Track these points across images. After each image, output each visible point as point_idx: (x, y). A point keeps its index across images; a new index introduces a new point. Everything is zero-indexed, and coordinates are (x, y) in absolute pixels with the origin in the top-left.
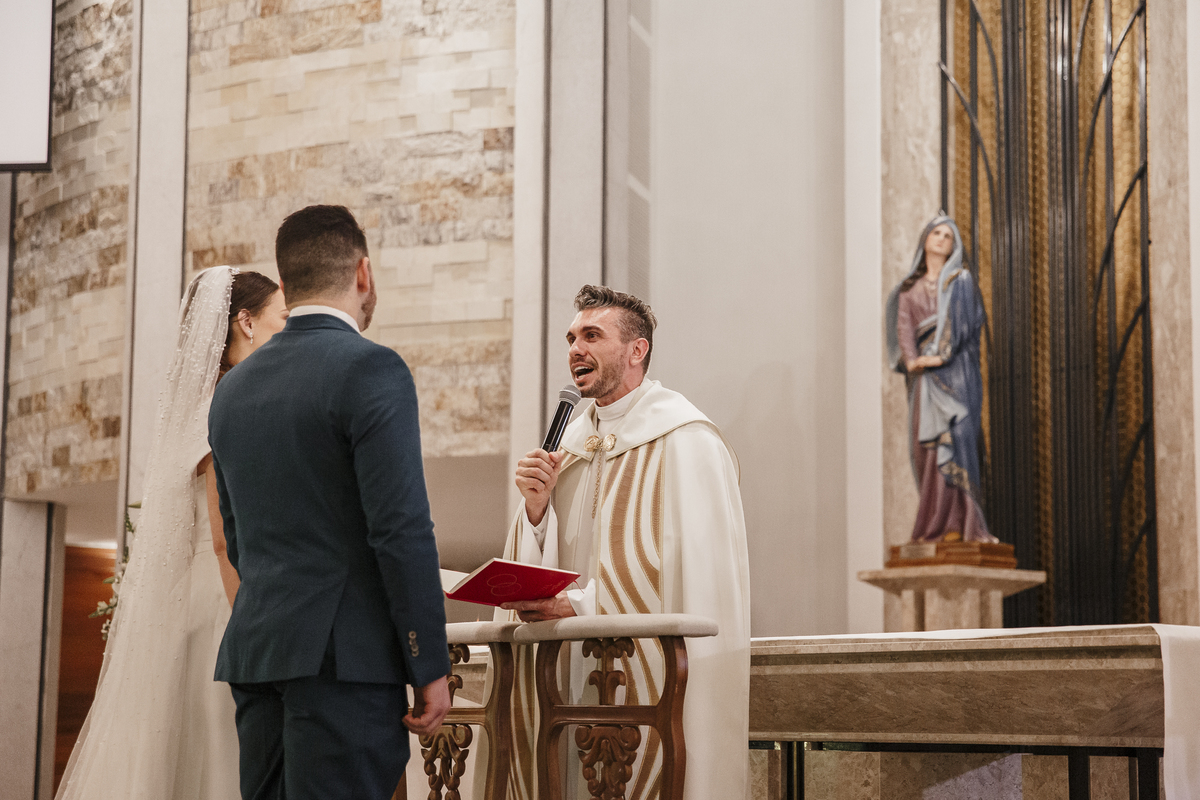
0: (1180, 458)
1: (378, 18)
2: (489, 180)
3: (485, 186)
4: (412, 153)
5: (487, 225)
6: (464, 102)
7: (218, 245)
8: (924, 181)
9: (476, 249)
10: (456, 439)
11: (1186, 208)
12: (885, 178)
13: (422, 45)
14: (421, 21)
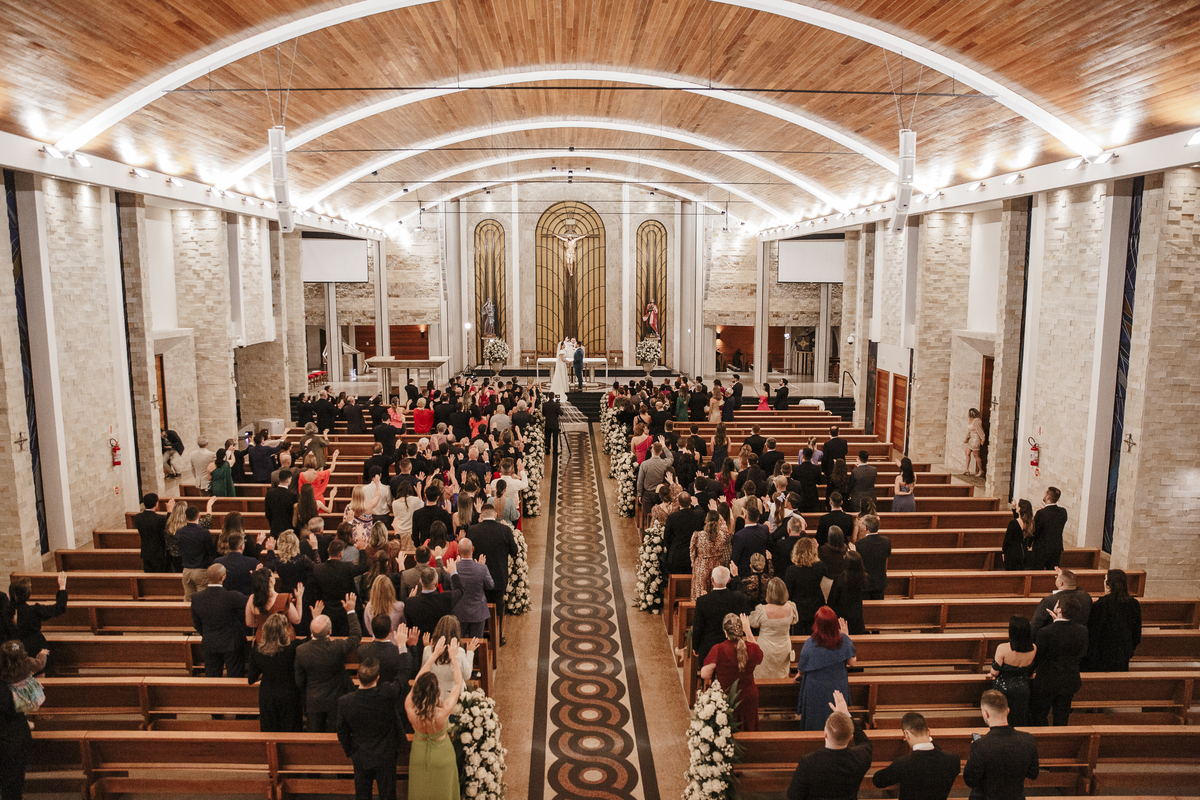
1: (419, 267)
3: (435, 290)
4: (425, 285)
5: (435, 295)
6: (432, 279)
8: (473, 288)
9: (434, 298)
10: (432, 322)
11: (512, 298)
12: (468, 287)
13: (425, 271)
14: (425, 268)
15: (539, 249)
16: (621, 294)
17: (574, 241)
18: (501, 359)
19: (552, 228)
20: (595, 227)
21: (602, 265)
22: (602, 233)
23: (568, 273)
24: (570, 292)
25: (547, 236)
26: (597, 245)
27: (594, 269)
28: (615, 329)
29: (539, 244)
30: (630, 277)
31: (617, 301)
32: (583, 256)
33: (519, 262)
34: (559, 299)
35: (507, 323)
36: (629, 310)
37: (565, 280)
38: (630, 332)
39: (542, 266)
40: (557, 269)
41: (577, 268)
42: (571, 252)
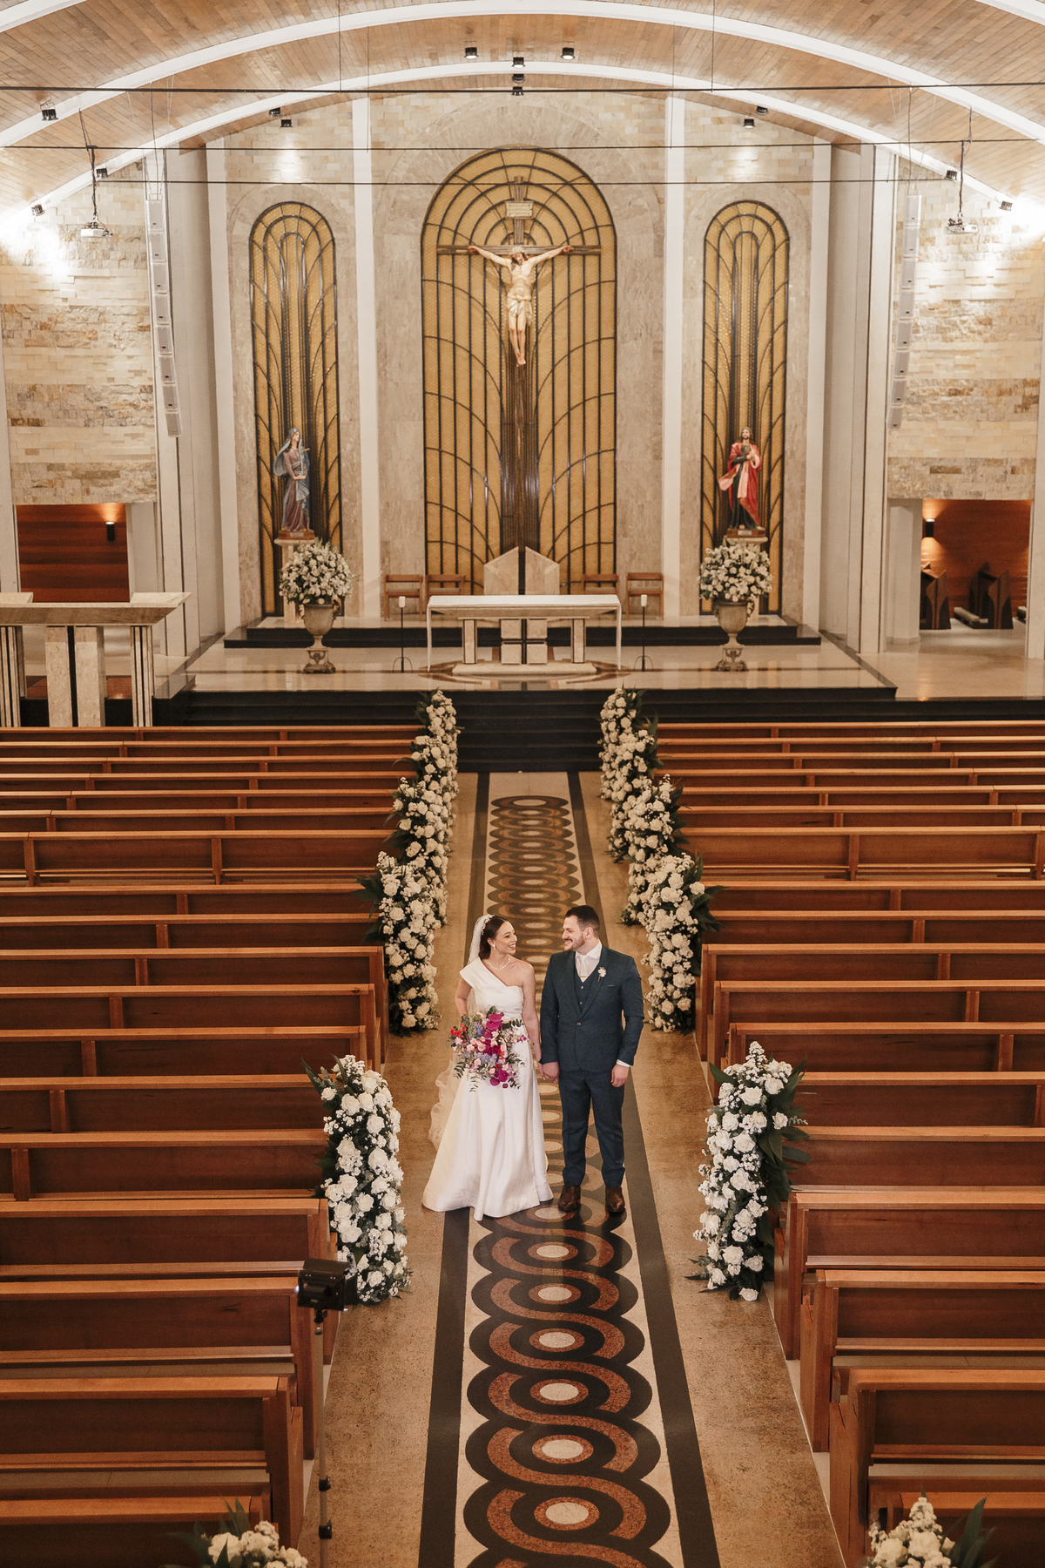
0: (355, 504)
1: (96, 339)
2: (143, 404)
3: (142, 406)
4: (114, 392)
5: (143, 420)
6: (132, 375)
7: (25, 418)
8: (248, 400)
9: (140, 429)
10: (137, 497)
11: (359, 429)
12: (235, 398)
13: (114, 351)
14: (114, 342)
15: (431, 289)
16: (659, 414)
17: (526, 268)
18: (327, 598)
19: (466, 229)
20: (587, 223)
21: (607, 331)
22: (607, 242)
23: (512, 358)
24: (519, 412)
25: (452, 251)
26: (592, 278)
27: (584, 345)
28: (641, 513)
29: (430, 274)
30: (685, 366)
31: (649, 436)
32: (553, 308)
33: (377, 327)
34: (486, 431)
35: (344, 500)
36: (682, 460)
37: (504, 378)
38: (682, 520)
39: (439, 339)
40: (482, 344)
41: (537, 342)
42: (520, 298)
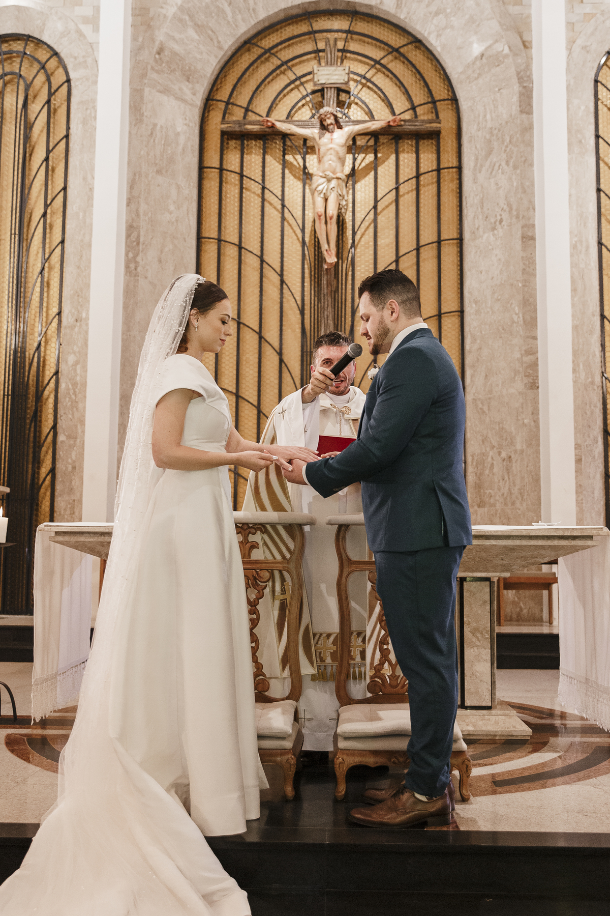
0: (75, 441)
15: (213, 176)
16: (531, 323)
19: (261, 106)
21: (449, 232)
25: (242, 134)
26: (428, 165)
27: (418, 249)
28: (508, 470)
29: (213, 159)
30: (574, 247)
31: (517, 355)
32: (376, 201)
33: (128, 205)
34: (281, 361)
35: (61, 438)
36: (575, 382)
37: (307, 293)
38: (578, 471)
39: (219, 240)
40: (279, 251)
41: (353, 245)
42: (331, 175)
